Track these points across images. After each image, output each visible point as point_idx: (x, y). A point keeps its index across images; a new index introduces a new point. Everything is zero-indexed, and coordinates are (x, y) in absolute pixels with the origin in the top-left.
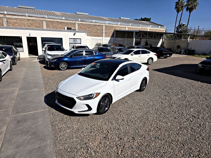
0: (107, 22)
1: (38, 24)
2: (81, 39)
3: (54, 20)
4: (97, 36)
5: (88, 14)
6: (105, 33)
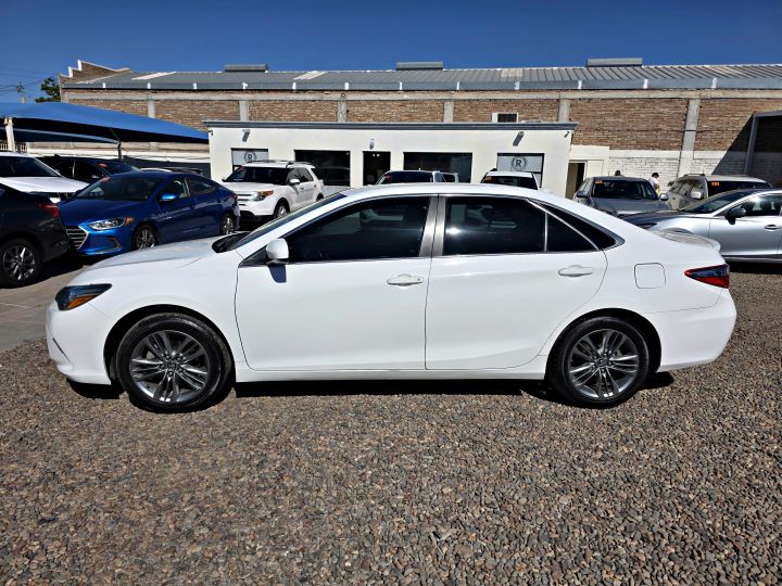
4: (654, 148)
6: (699, 132)
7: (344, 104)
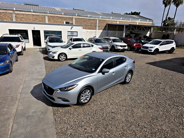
0: (101, 17)
1: (42, 19)
3: (55, 15)
4: (91, 29)
6: (99, 26)
7: (14, 14)
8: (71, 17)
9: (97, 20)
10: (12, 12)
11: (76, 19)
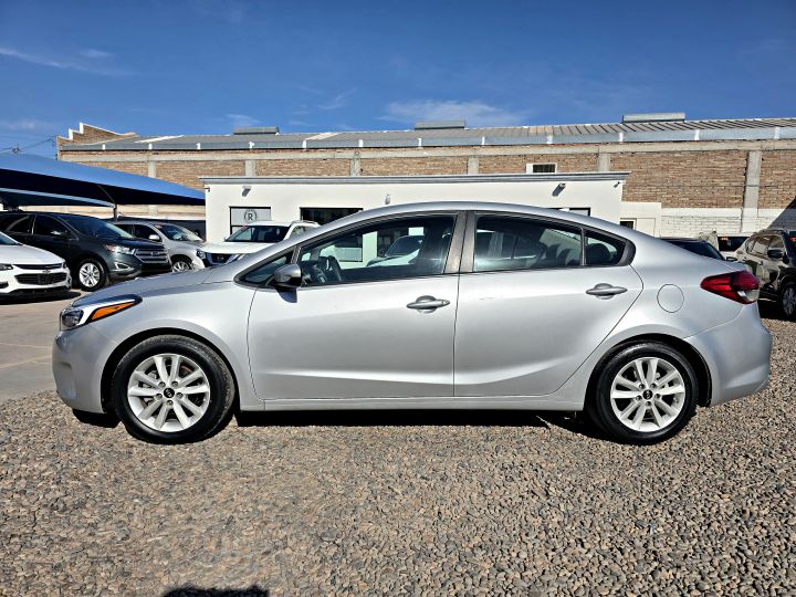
0: (777, 132)
1: (453, 172)
2: (589, 209)
3: (509, 151)
5: (682, 116)
6: (763, 187)
7: (357, 163)
8: (592, 150)
9: (751, 154)
10: (349, 154)
11: (614, 158)
